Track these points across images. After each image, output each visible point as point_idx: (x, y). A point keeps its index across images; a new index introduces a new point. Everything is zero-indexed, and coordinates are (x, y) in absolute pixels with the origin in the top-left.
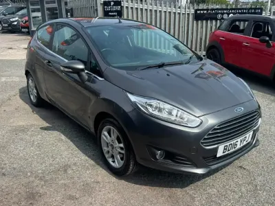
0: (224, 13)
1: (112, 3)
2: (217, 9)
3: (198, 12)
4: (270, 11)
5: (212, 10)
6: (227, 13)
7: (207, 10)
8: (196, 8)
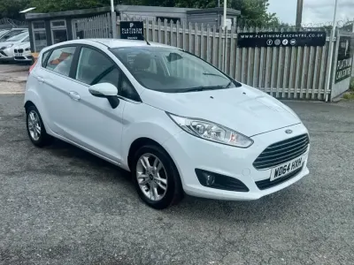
0: (276, 38)
1: (131, 25)
2: (267, 33)
3: (243, 37)
4: (336, 36)
5: (260, 34)
6: (279, 38)
7: (254, 34)
8: (239, 31)
